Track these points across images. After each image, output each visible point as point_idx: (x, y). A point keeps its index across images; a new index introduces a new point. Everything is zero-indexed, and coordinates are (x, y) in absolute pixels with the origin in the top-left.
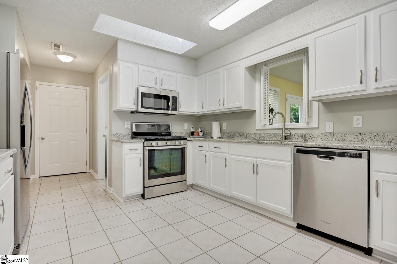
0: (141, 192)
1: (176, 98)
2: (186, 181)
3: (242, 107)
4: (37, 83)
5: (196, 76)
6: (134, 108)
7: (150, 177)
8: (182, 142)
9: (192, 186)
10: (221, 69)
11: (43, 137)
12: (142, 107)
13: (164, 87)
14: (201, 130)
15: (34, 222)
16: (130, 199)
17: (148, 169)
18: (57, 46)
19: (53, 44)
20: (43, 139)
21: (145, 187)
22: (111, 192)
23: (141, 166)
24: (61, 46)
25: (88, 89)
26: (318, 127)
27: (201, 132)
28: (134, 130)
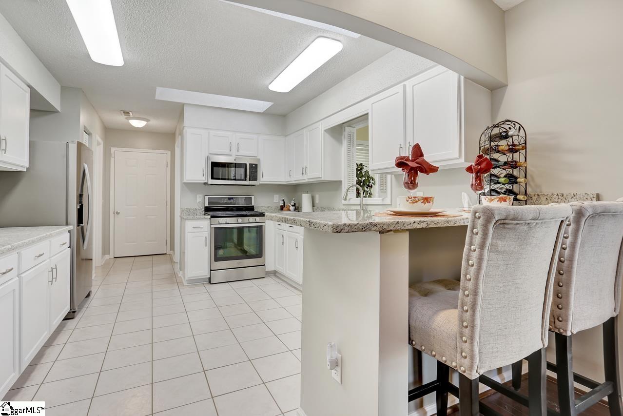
0: (207, 276)
1: (256, 165)
2: (264, 265)
3: (321, 178)
4: (113, 150)
5: (286, 136)
6: (203, 179)
7: (217, 259)
8: (258, 219)
9: (275, 273)
10: (305, 130)
11: (119, 212)
12: (212, 178)
13: (241, 153)
14: (293, 204)
15: (95, 297)
16: (194, 282)
17: (215, 249)
18: (127, 113)
19: (122, 112)
20: (118, 213)
21: (211, 270)
22: (179, 276)
23: (206, 246)
24: (130, 113)
25: (169, 152)
26: (390, 203)
27: (293, 206)
28: (207, 205)
